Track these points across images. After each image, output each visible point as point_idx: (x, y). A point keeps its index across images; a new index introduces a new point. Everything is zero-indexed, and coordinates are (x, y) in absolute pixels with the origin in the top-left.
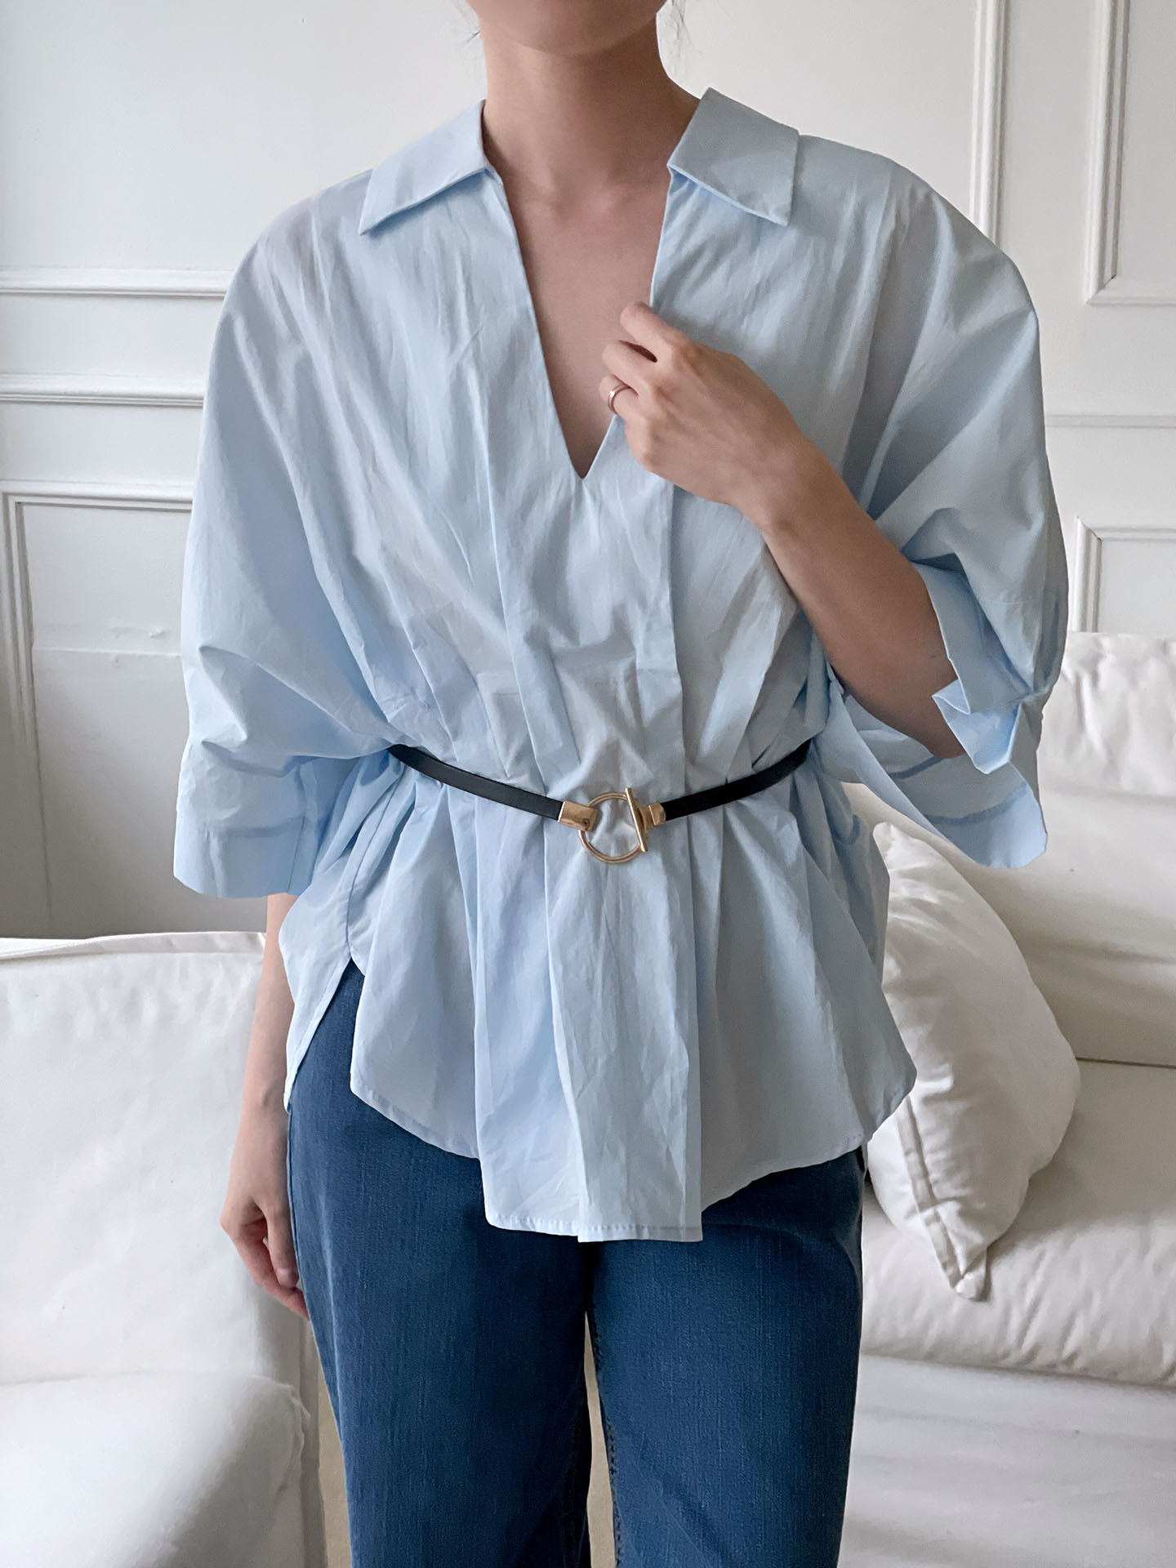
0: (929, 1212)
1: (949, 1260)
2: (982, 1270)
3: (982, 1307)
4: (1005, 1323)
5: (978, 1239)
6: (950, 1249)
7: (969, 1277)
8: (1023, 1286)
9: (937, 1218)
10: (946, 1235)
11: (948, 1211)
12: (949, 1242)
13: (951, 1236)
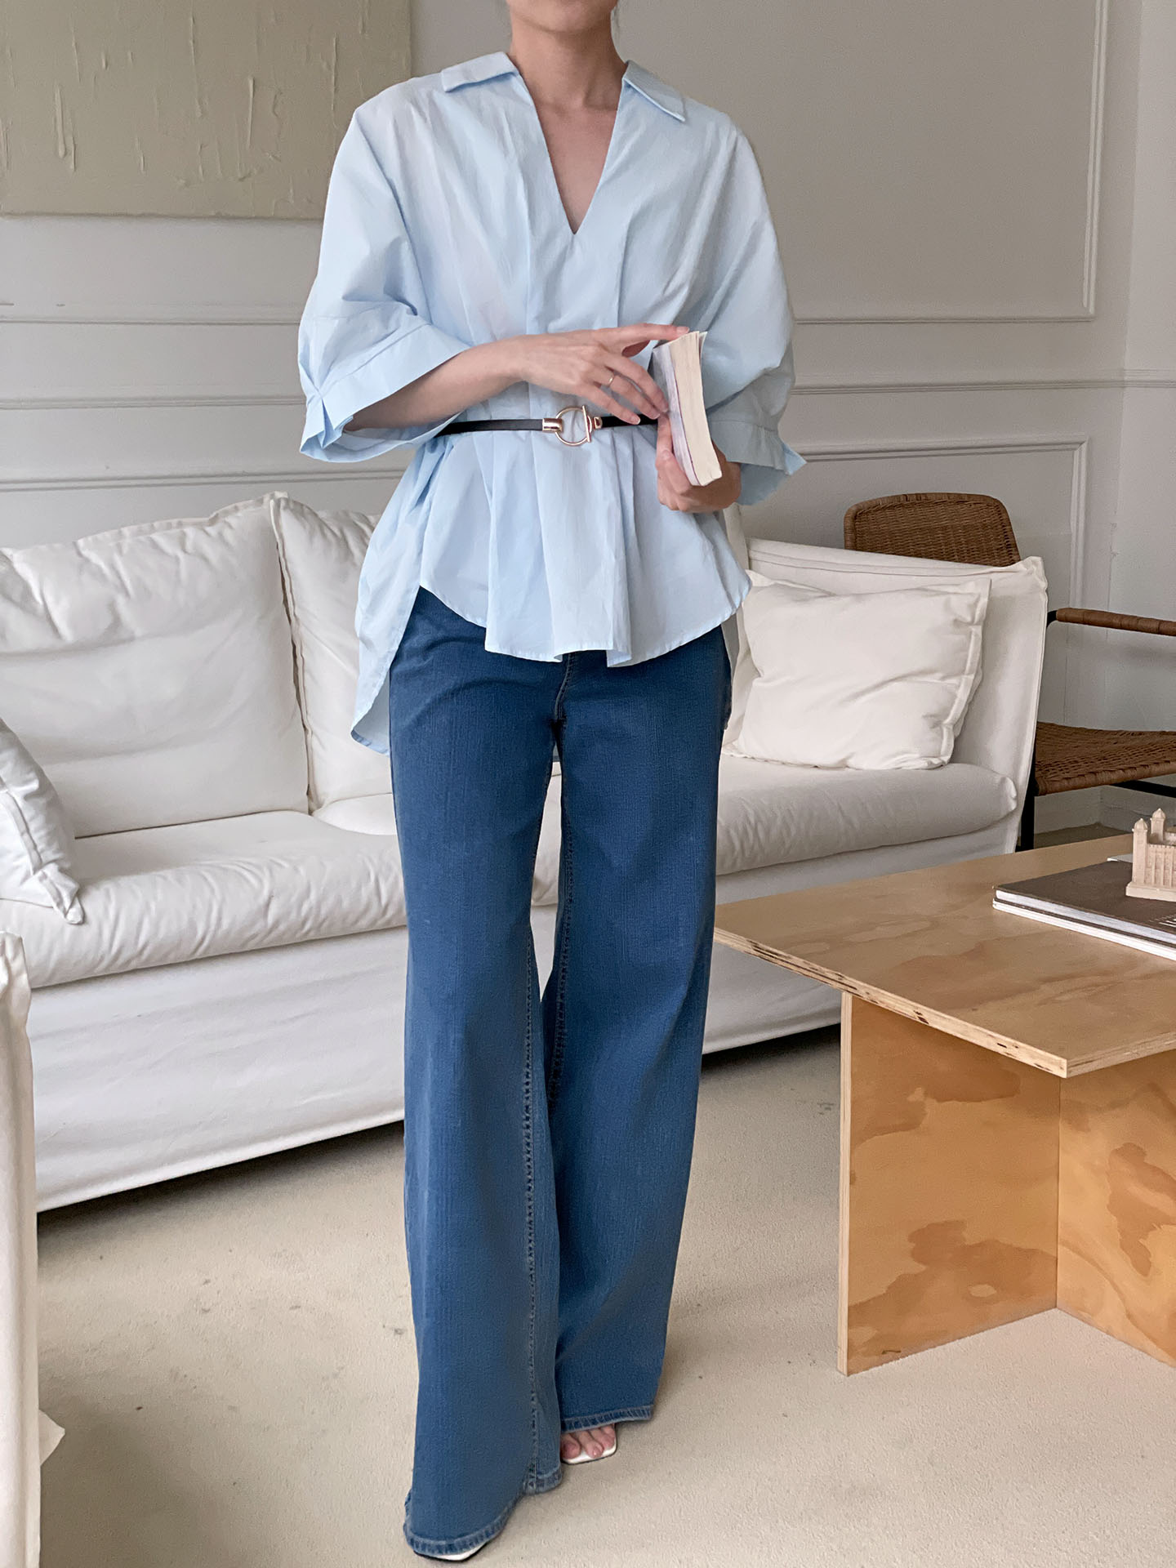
0: (40, 873)
1: (60, 903)
2: (77, 905)
3: (84, 927)
4: (100, 934)
5: (73, 885)
6: (59, 894)
7: (73, 910)
8: (106, 910)
9: (45, 876)
10: (54, 886)
11: (51, 870)
12: (57, 890)
13: (57, 886)
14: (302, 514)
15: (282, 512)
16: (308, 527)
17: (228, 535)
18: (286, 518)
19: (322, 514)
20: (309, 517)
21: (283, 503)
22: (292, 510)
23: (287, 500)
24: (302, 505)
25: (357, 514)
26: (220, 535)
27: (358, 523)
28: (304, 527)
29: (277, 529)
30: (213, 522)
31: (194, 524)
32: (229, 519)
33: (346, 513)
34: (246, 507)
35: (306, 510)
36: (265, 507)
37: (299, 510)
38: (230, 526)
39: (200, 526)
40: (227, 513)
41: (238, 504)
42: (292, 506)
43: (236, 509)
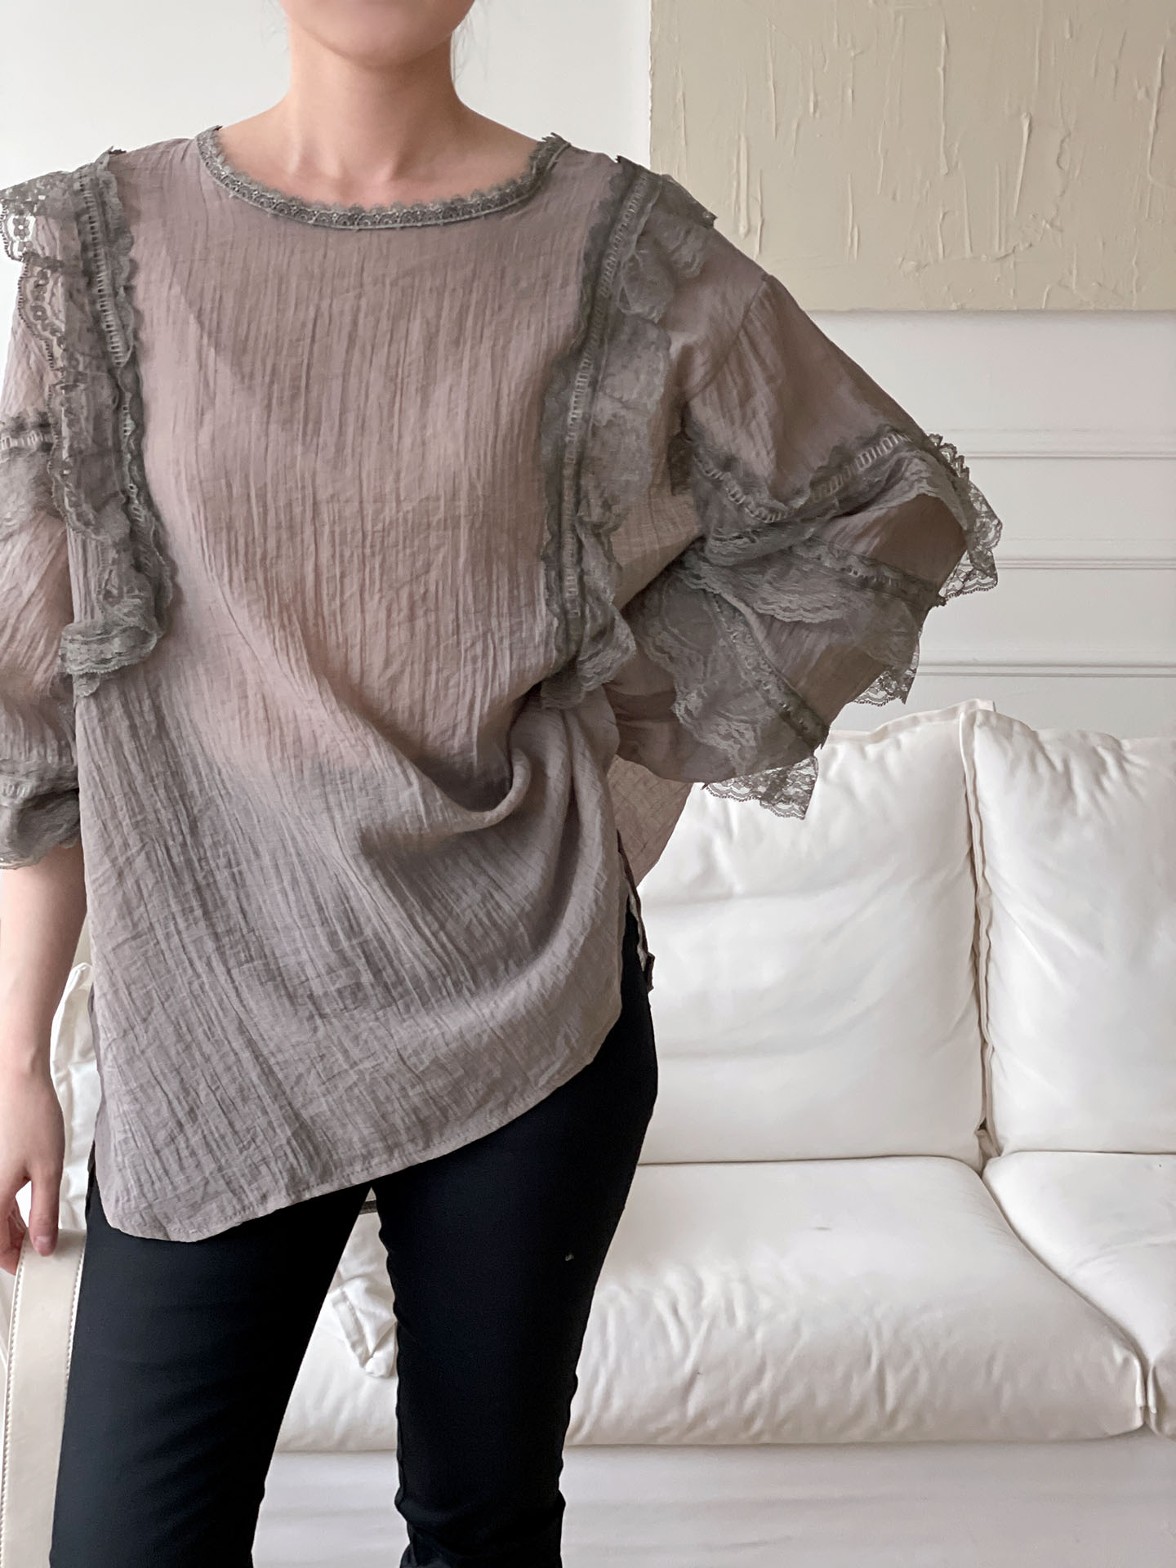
14: (1009, 736)
15: (976, 730)
16: (1011, 754)
17: (892, 758)
18: (982, 742)
19: (1044, 735)
20: (1018, 738)
21: (979, 718)
22: (992, 728)
23: (987, 714)
24: (1011, 721)
25: (1103, 737)
26: (881, 759)
27: (1100, 750)
28: (1005, 753)
29: (966, 754)
30: (879, 737)
31: (851, 739)
32: (904, 737)
33: (1084, 736)
34: (929, 719)
35: (1017, 728)
36: (955, 722)
37: (1003, 726)
38: (898, 744)
39: (860, 746)
40: (899, 727)
41: (919, 714)
42: (993, 720)
43: (915, 721)
